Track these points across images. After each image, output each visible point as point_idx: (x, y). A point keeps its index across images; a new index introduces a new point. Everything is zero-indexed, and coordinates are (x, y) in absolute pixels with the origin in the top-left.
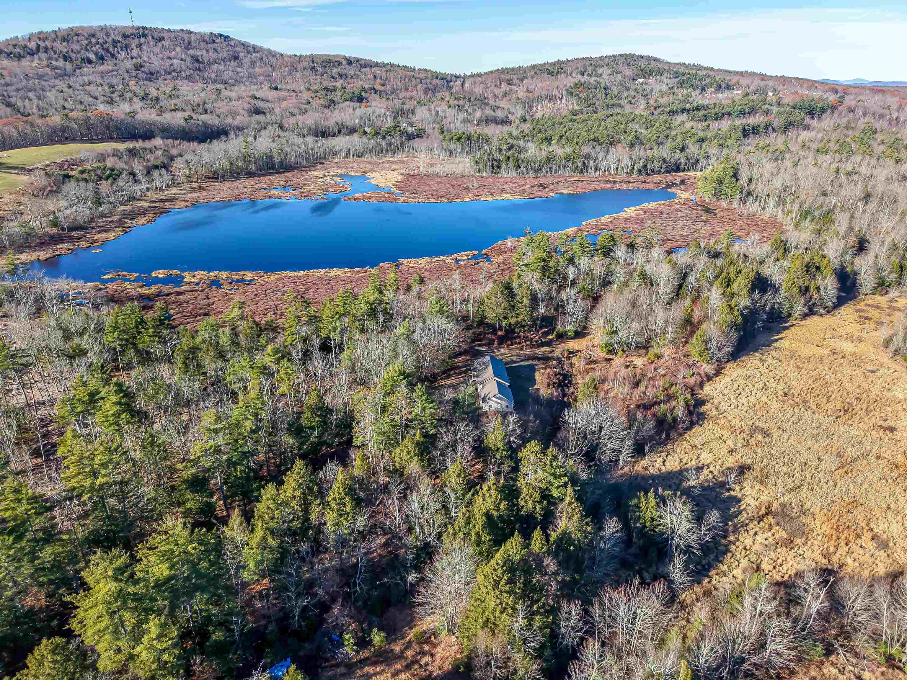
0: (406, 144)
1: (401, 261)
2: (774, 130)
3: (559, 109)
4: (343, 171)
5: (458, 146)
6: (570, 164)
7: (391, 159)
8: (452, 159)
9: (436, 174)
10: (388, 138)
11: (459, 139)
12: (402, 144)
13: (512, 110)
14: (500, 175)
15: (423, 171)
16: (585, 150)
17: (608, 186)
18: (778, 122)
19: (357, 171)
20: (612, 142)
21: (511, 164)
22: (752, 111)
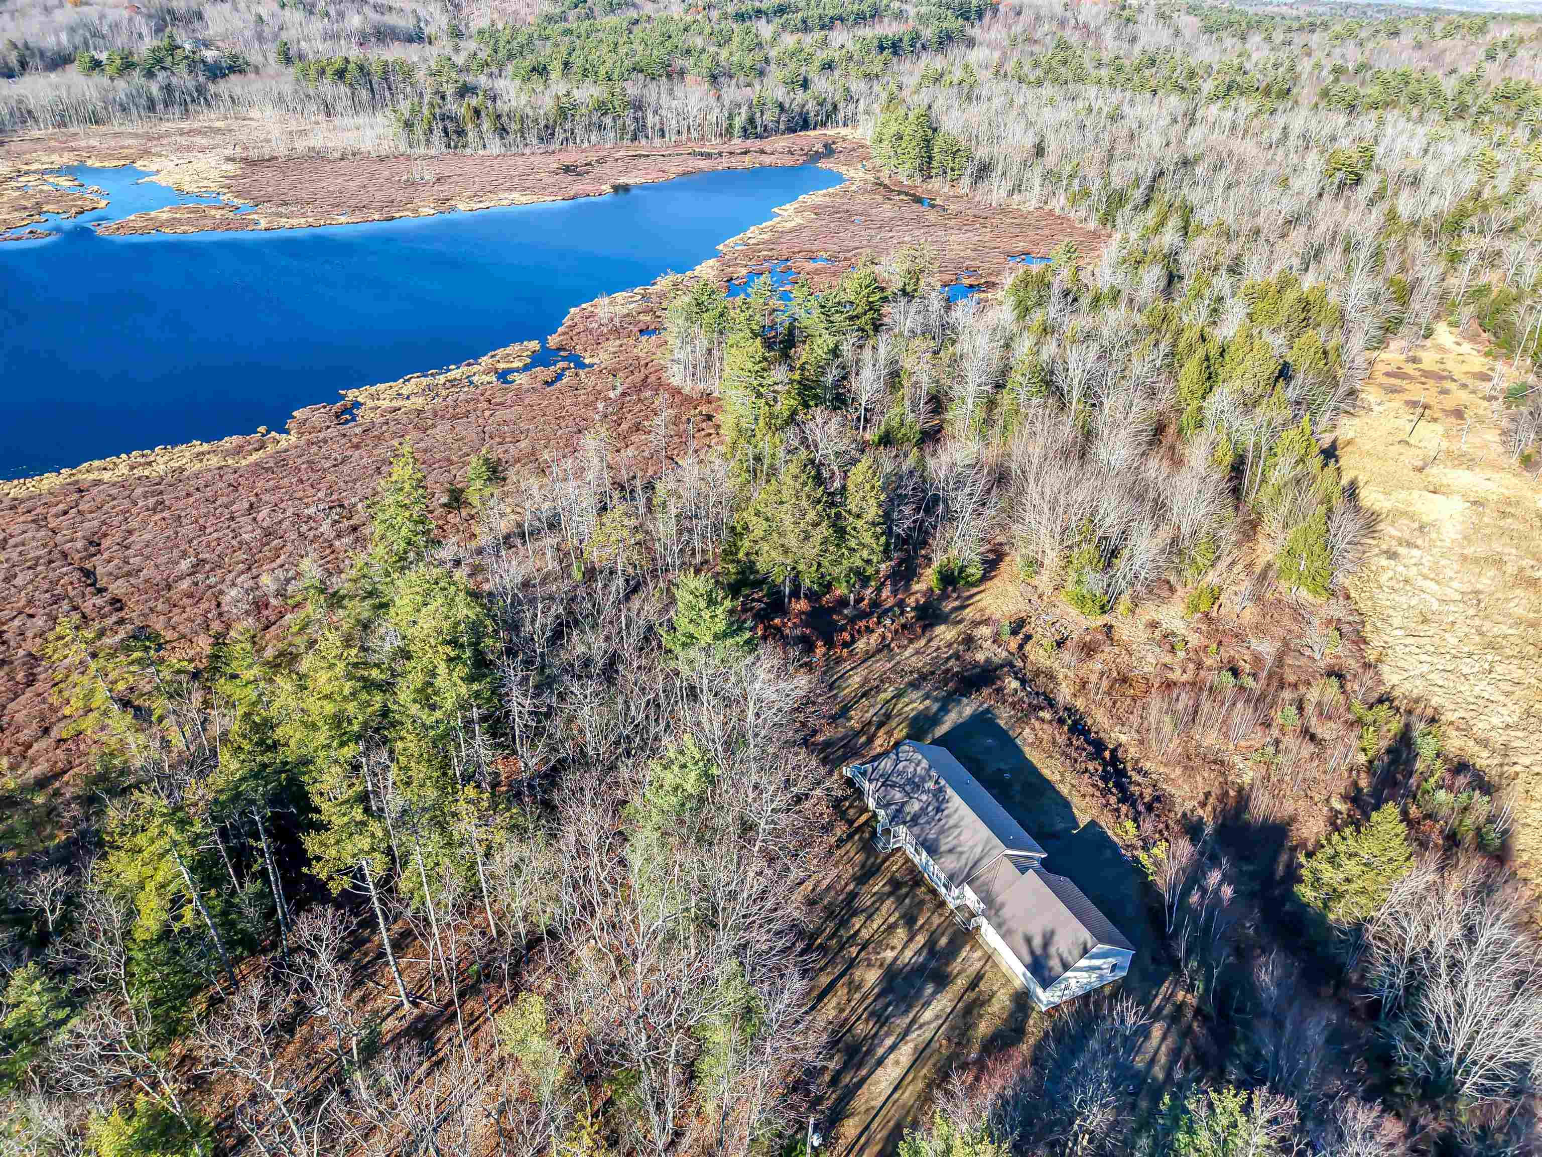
0: (212, 87)
1: (352, 394)
2: (924, 47)
3: (516, 13)
4: (67, 159)
5: (343, 89)
6: (608, 120)
7: (185, 125)
8: (337, 121)
9: (317, 157)
10: (161, 76)
11: (341, 74)
12: (201, 90)
13: (422, 13)
14: (468, 151)
15: (282, 151)
16: (632, 90)
17: (703, 164)
18: (928, 33)
19: (110, 157)
20: (674, 74)
21: (486, 125)
22: (876, 14)
